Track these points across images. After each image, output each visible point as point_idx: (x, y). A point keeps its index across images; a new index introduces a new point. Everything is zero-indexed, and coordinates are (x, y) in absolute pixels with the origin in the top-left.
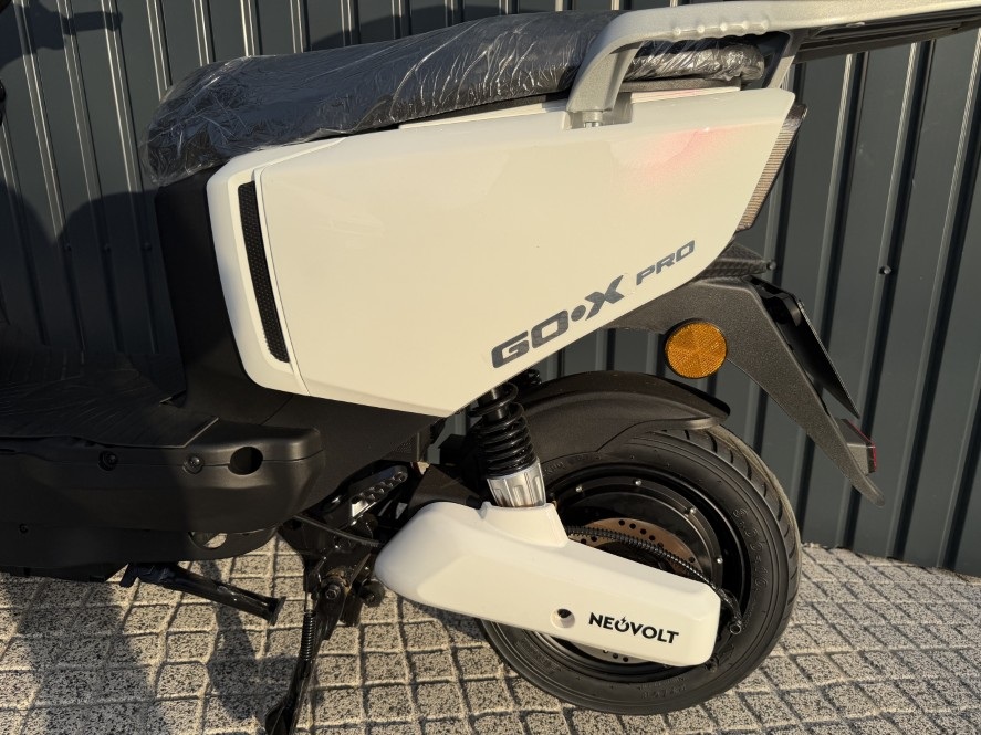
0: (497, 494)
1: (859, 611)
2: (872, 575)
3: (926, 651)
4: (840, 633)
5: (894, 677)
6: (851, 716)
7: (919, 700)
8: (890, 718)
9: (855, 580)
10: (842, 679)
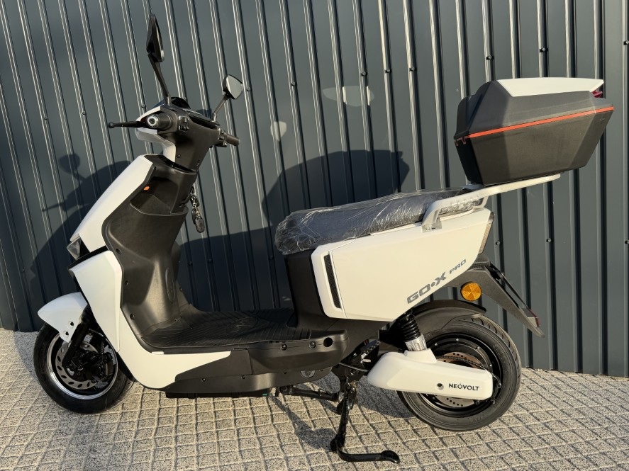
0: (409, 347)
1: (561, 394)
2: (568, 381)
3: (591, 408)
4: (552, 403)
5: (576, 417)
6: (557, 431)
7: (586, 424)
8: (573, 431)
9: (559, 383)
10: (553, 419)
